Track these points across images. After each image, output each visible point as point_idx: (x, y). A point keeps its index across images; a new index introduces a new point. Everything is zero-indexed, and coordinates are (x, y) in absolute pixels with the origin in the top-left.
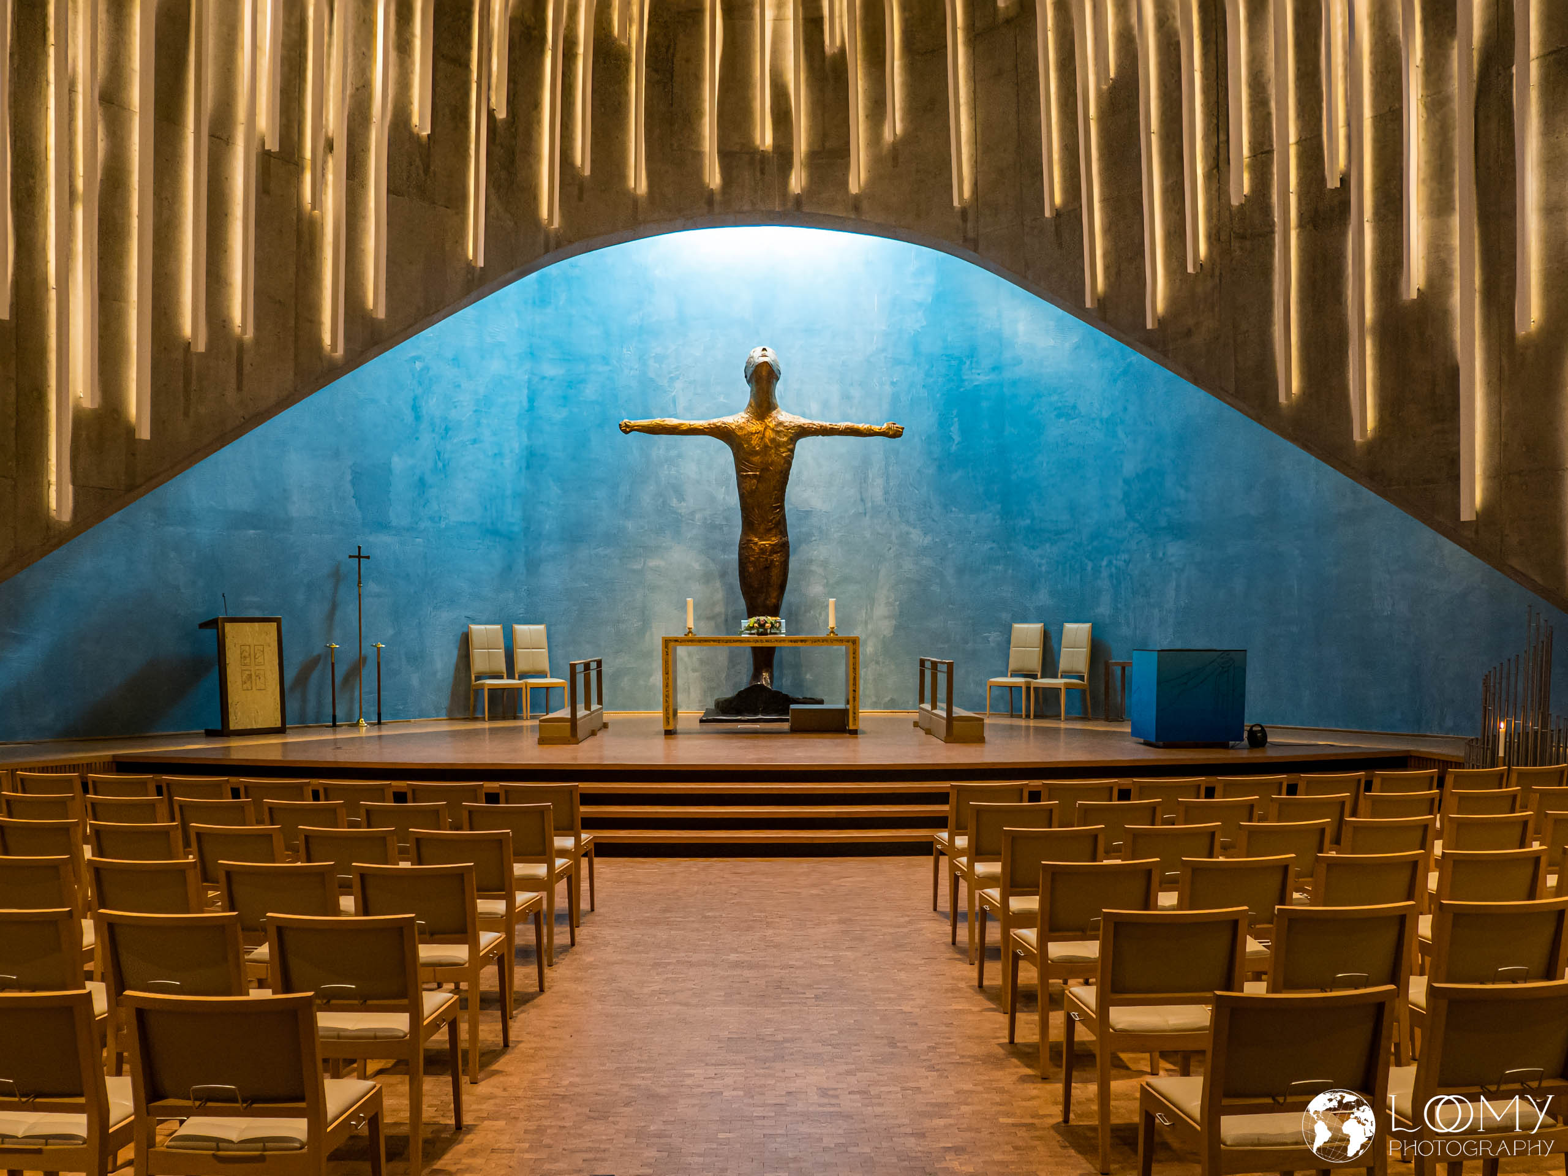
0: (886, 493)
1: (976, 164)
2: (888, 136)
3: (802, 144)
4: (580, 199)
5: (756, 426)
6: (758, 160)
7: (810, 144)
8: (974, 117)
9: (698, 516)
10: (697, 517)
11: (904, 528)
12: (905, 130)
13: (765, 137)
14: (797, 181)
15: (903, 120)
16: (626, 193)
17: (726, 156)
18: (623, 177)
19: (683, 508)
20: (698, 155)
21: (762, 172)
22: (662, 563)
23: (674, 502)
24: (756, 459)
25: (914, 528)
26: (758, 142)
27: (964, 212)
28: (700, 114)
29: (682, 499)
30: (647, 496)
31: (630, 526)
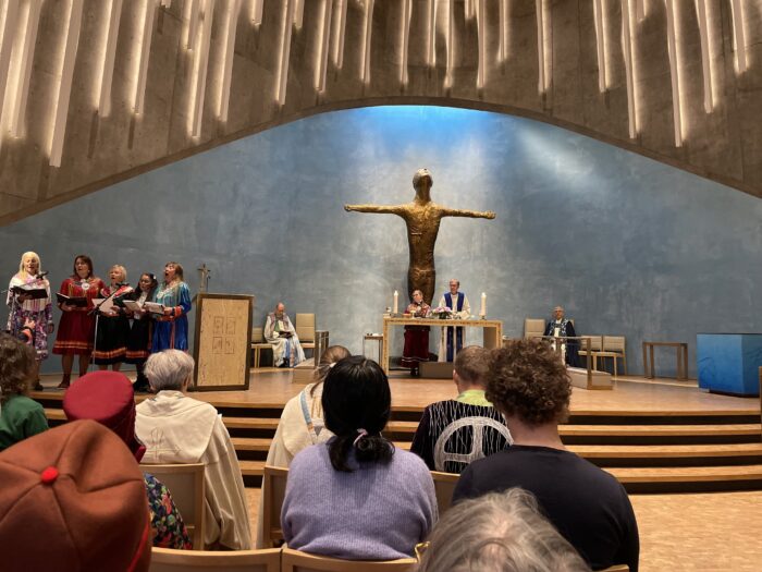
0: (482, 249)
1: (552, 70)
2: (499, 58)
3: (451, 63)
4: (336, 80)
5: (419, 209)
6: (428, 71)
7: (456, 63)
8: (551, 46)
9: (381, 258)
12: (509, 56)
13: (431, 59)
14: (448, 82)
15: (508, 51)
16: (358, 80)
17: (411, 68)
18: (358, 73)
19: (374, 253)
20: (397, 66)
21: (430, 77)
22: (362, 282)
23: (369, 250)
24: (420, 226)
25: (496, 268)
26: (428, 61)
27: (544, 96)
28: (398, 45)
29: (373, 248)
30: (355, 246)
31: (345, 262)
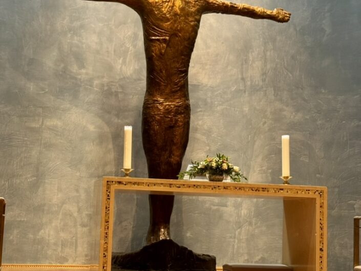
0: (264, 74)
9: (96, 82)
10: (95, 84)
11: (278, 105)
19: (84, 74)
22: (59, 123)
23: (74, 68)
25: (287, 106)
29: (82, 66)
30: (49, 61)
31: (31, 87)
